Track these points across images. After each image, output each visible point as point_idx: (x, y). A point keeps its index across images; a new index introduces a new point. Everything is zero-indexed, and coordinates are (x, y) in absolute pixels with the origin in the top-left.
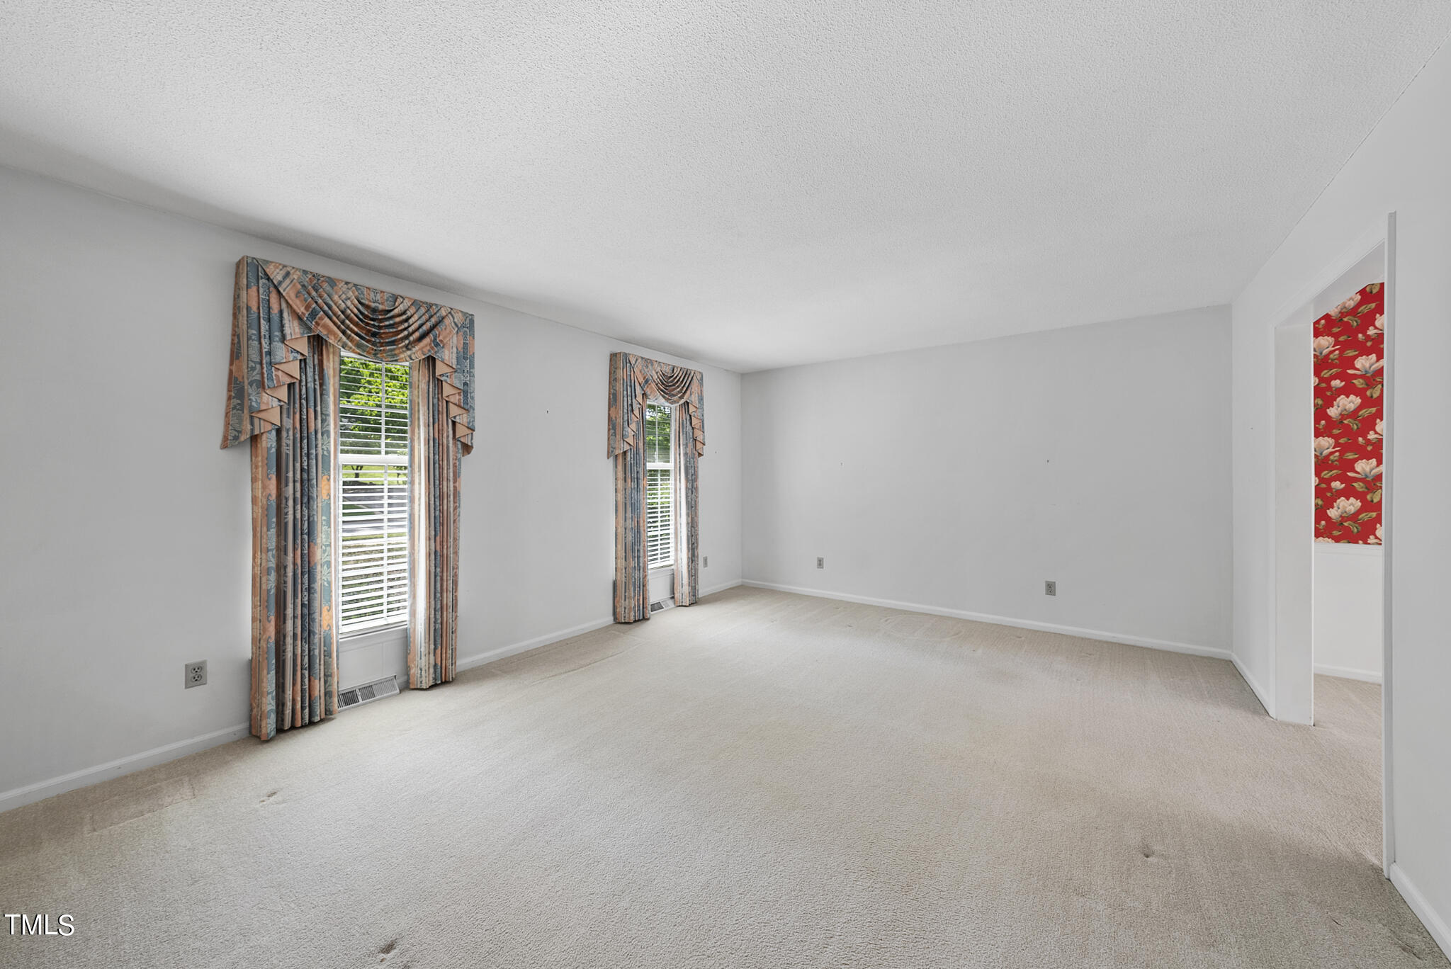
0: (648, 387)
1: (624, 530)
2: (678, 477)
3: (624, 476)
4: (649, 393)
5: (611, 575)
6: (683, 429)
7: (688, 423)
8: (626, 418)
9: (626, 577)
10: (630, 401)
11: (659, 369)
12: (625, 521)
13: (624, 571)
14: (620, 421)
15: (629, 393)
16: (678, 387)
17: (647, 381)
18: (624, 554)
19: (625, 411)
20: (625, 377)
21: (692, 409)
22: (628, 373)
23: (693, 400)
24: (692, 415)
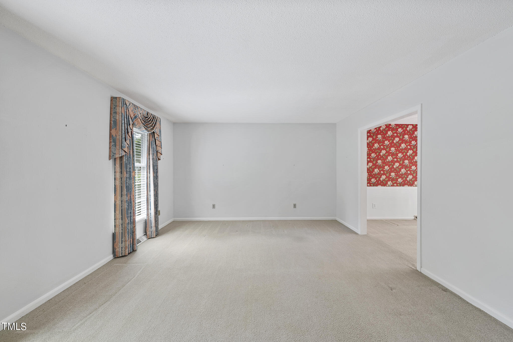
0: (136, 120)
1: (121, 202)
2: (149, 171)
3: (120, 170)
4: (136, 124)
5: (112, 230)
6: (151, 146)
7: (154, 143)
8: (124, 136)
9: (122, 229)
10: (126, 127)
11: (141, 112)
12: (122, 196)
13: (121, 226)
14: (119, 137)
15: (126, 122)
16: (150, 123)
17: (135, 117)
18: (121, 216)
19: (123, 132)
20: (123, 112)
21: (156, 136)
22: (125, 110)
23: (157, 131)
24: (156, 139)
